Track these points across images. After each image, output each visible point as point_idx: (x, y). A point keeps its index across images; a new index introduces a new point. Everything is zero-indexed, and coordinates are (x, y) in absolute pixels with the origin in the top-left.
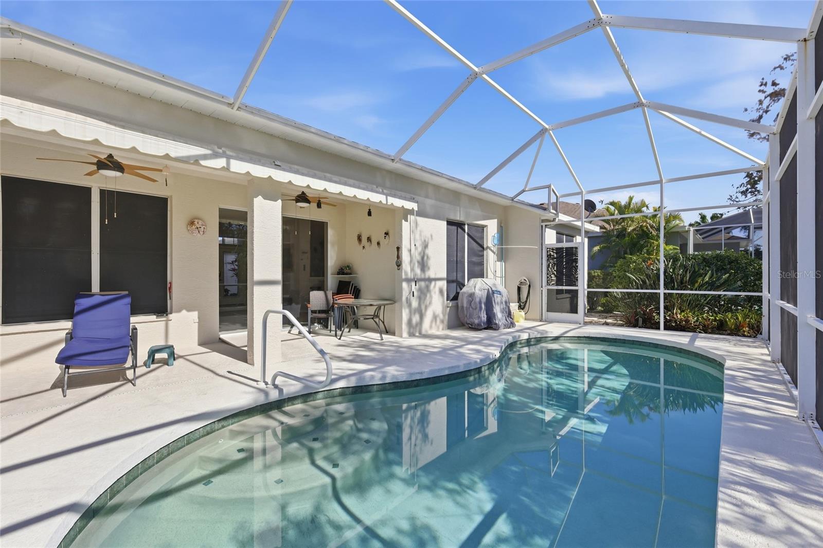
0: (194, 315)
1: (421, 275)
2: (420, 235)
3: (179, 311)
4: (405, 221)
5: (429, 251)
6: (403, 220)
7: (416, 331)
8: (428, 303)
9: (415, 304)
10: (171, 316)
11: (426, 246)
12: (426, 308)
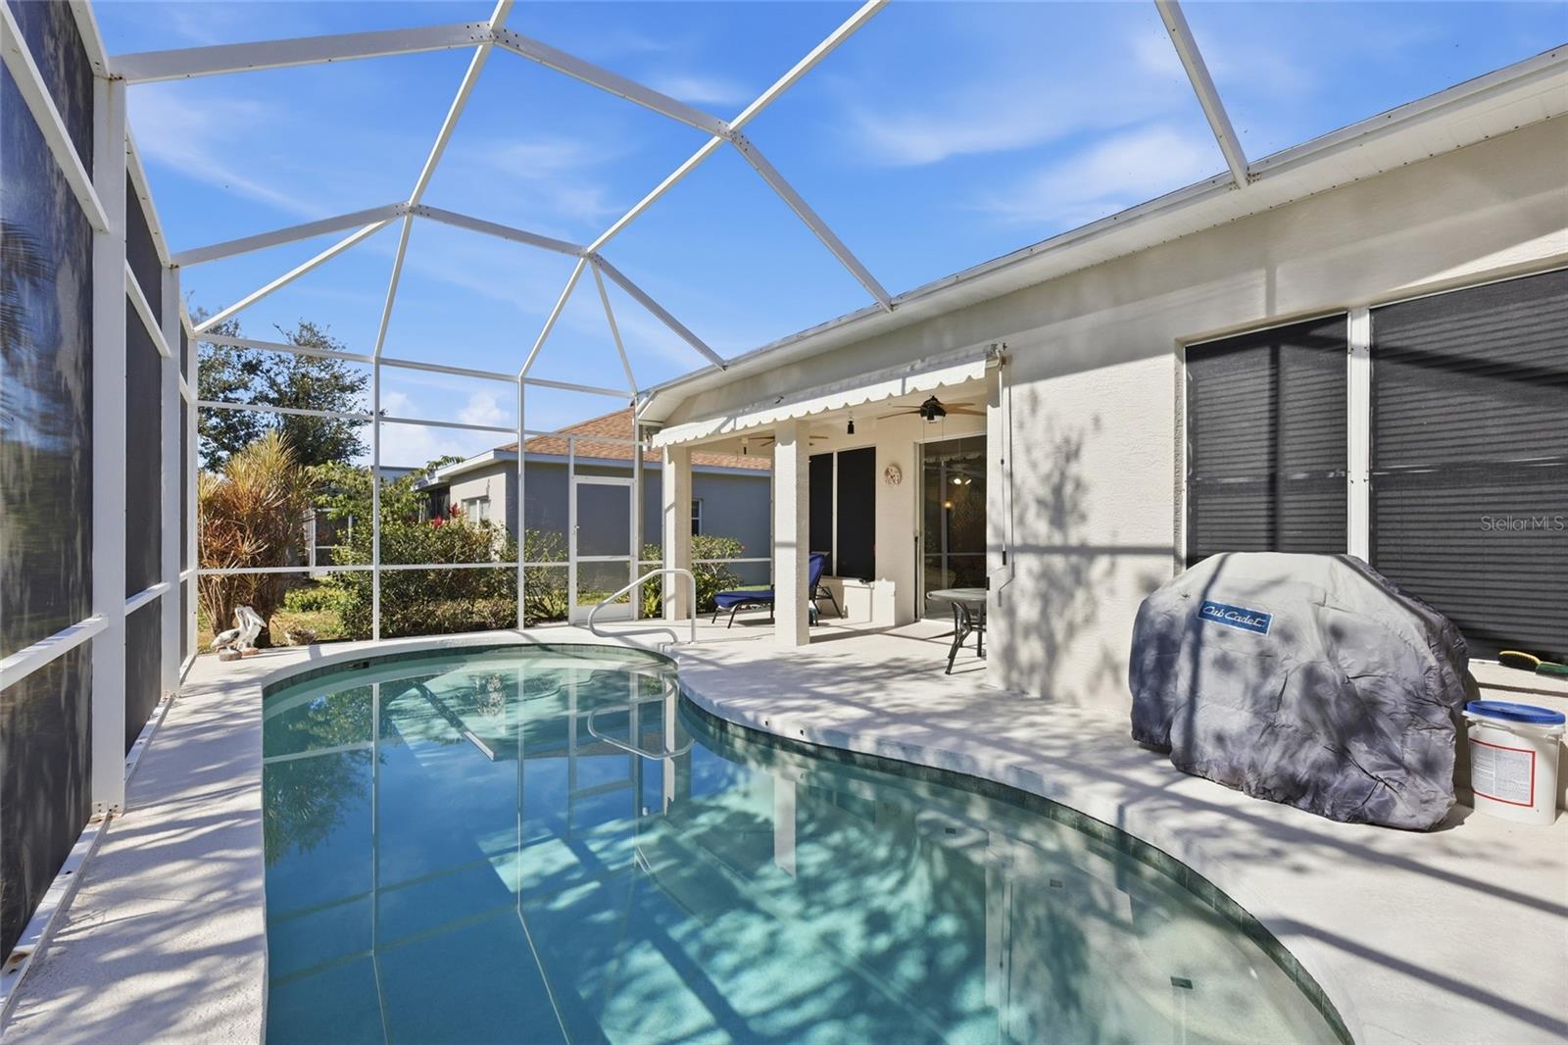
0: (892, 585)
1: (1049, 537)
2: (1050, 428)
3: (880, 579)
4: (993, 406)
5: (1083, 468)
6: (989, 406)
7: (1030, 684)
8: (1079, 618)
9: (1027, 611)
10: (876, 583)
11: (1070, 453)
12: (1071, 630)
